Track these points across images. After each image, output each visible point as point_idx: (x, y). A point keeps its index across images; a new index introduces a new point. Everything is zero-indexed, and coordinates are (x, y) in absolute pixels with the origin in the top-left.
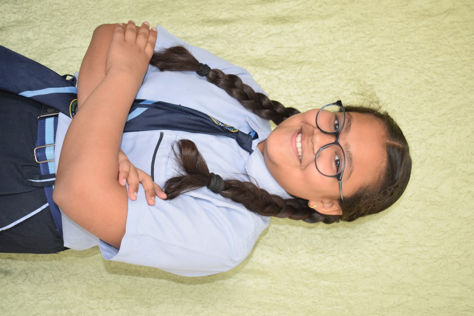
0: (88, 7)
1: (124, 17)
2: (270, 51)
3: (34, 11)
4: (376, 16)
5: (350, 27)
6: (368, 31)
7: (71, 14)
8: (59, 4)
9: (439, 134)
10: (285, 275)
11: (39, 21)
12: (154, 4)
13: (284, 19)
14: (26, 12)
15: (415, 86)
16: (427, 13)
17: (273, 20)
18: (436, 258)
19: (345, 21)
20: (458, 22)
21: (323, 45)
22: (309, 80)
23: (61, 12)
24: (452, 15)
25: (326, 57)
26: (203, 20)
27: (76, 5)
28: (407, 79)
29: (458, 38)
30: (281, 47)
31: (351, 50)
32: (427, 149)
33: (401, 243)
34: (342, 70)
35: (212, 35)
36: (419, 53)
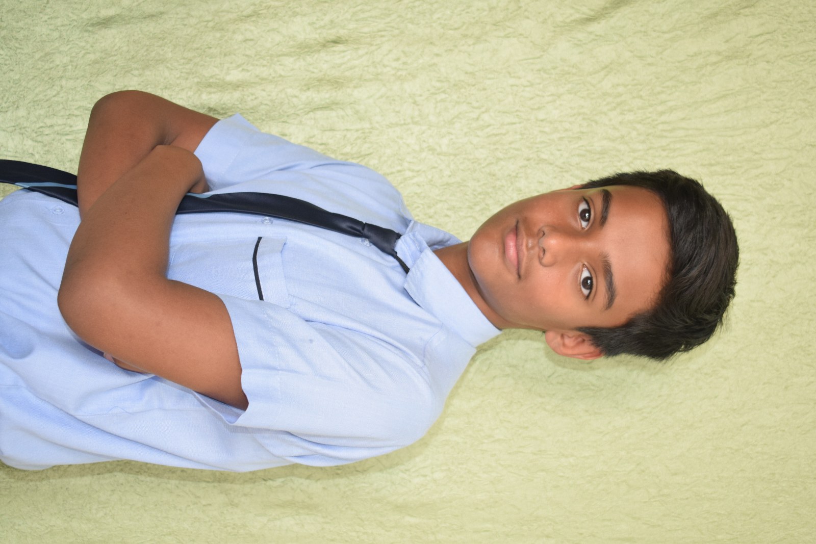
1: (62, 77)
4: (491, 76)
5: (447, 96)
6: (477, 101)
10: (347, 508)
12: (113, 53)
13: (337, 82)
16: (574, 71)
17: (318, 83)
18: (591, 476)
19: (438, 85)
20: (625, 86)
21: (401, 125)
24: (615, 74)
25: (408, 145)
26: (198, 83)
28: (541, 183)
29: (625, 113)
30: (332, 130)
31: (450, 133)
33: (535, 454)
34: (434, 168)
35: (215, 110)
36: (561, 139)
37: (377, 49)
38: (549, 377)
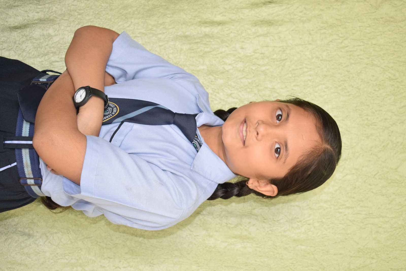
0: (101, 8)
1: (132, 18)
2: (257, 49)
3: (55, 11)
4: (349, 21)
5: (326, 31)
6: (342, 34)
7: (87, 14)
8: (76, 6)
9: (399, 123)
10: (269, 240)
11: (58, 20)
13: (270, 22)
14: (48, 12)
15: (380, 82)
16: (392, 20)
17: (260, 23)
18: (396, 227)
19: (322, 25)
21: (303, 45)
22: (290, 75)
23: (78, 12)
25: (306, 55)
26: (200, 22)
27: (91, 7)
28: (374, 76)
30: (267, 46)
31: (327, 50)
32: (390, 136)
33: (367, 215)
34: (319, 67)
35: (208, 35)
36: (384, 54)
37: (291, 6)
38: (375, 175)
